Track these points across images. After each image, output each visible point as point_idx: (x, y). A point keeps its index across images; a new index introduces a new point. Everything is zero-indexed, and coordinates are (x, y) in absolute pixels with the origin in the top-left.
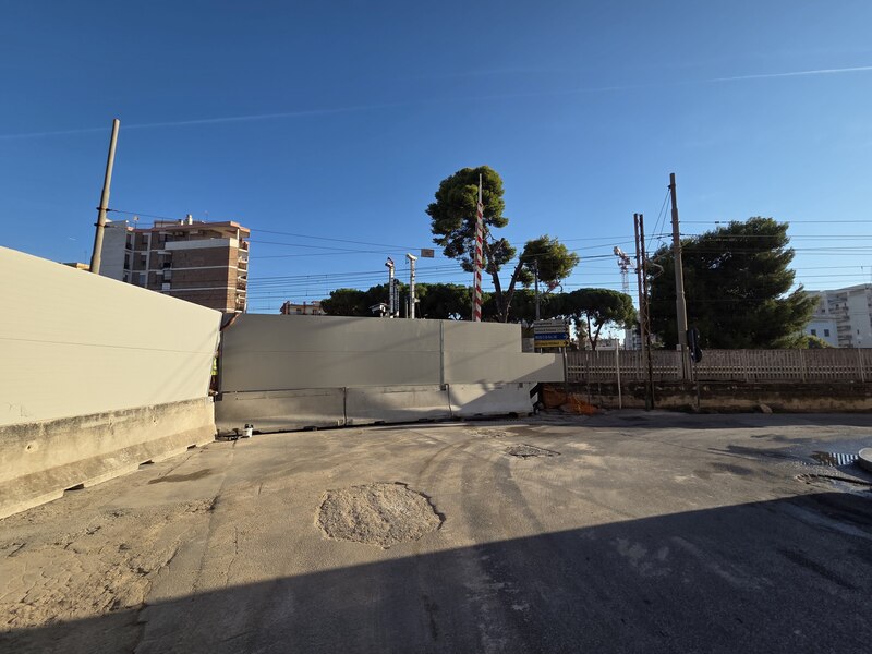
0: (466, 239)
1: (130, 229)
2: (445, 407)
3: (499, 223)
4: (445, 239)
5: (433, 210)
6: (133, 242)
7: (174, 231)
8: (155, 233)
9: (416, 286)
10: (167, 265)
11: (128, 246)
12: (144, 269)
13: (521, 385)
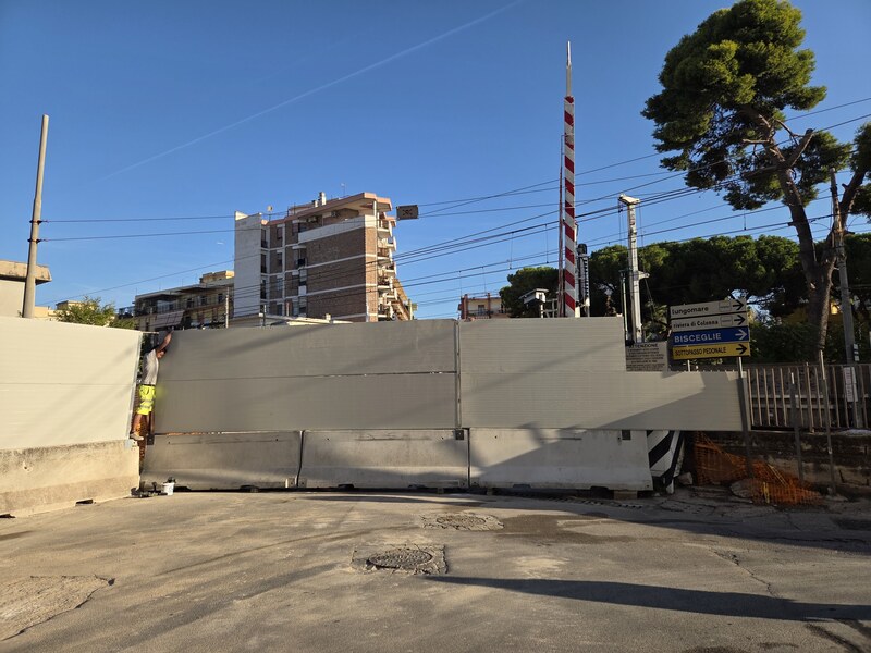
0: (731, 148)
1: (264, 222)
2: (457, 470)
3: (803, 101)
4: (683, 157)
5: (656, 109)
6: (268, 239)
7: (306, 217)
8: (288, 222)
9: (640, 250)
10: (301, 262)
11: (264, 244)
12: (281, 271)
13: (626, 435)
